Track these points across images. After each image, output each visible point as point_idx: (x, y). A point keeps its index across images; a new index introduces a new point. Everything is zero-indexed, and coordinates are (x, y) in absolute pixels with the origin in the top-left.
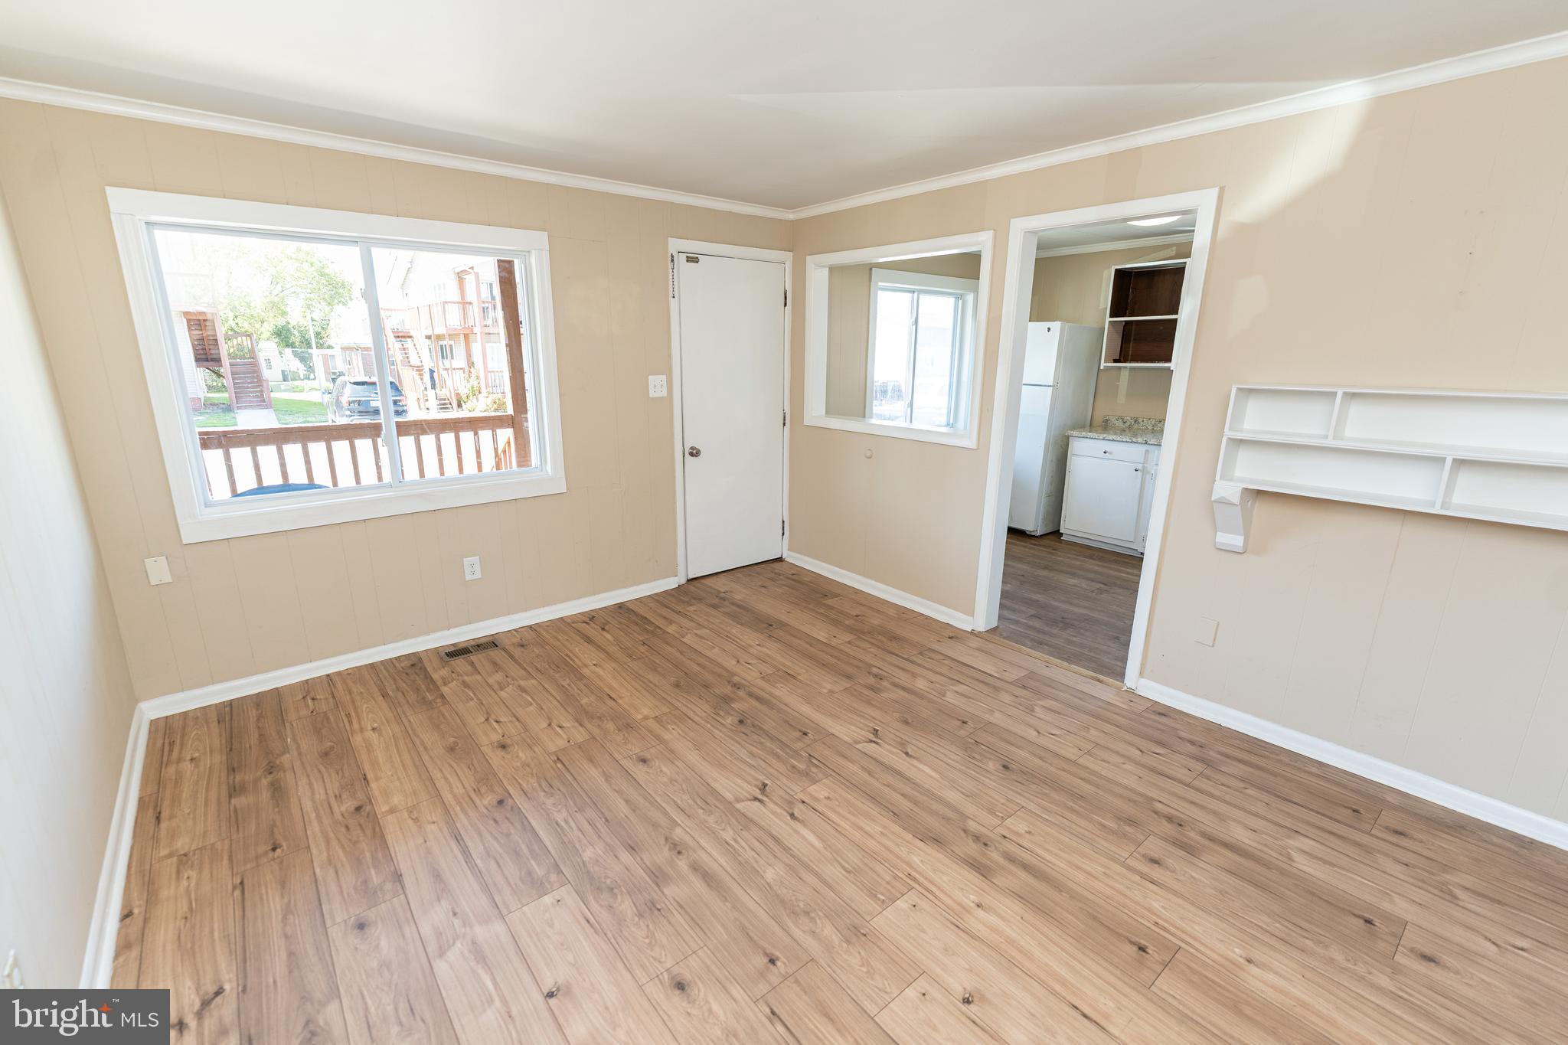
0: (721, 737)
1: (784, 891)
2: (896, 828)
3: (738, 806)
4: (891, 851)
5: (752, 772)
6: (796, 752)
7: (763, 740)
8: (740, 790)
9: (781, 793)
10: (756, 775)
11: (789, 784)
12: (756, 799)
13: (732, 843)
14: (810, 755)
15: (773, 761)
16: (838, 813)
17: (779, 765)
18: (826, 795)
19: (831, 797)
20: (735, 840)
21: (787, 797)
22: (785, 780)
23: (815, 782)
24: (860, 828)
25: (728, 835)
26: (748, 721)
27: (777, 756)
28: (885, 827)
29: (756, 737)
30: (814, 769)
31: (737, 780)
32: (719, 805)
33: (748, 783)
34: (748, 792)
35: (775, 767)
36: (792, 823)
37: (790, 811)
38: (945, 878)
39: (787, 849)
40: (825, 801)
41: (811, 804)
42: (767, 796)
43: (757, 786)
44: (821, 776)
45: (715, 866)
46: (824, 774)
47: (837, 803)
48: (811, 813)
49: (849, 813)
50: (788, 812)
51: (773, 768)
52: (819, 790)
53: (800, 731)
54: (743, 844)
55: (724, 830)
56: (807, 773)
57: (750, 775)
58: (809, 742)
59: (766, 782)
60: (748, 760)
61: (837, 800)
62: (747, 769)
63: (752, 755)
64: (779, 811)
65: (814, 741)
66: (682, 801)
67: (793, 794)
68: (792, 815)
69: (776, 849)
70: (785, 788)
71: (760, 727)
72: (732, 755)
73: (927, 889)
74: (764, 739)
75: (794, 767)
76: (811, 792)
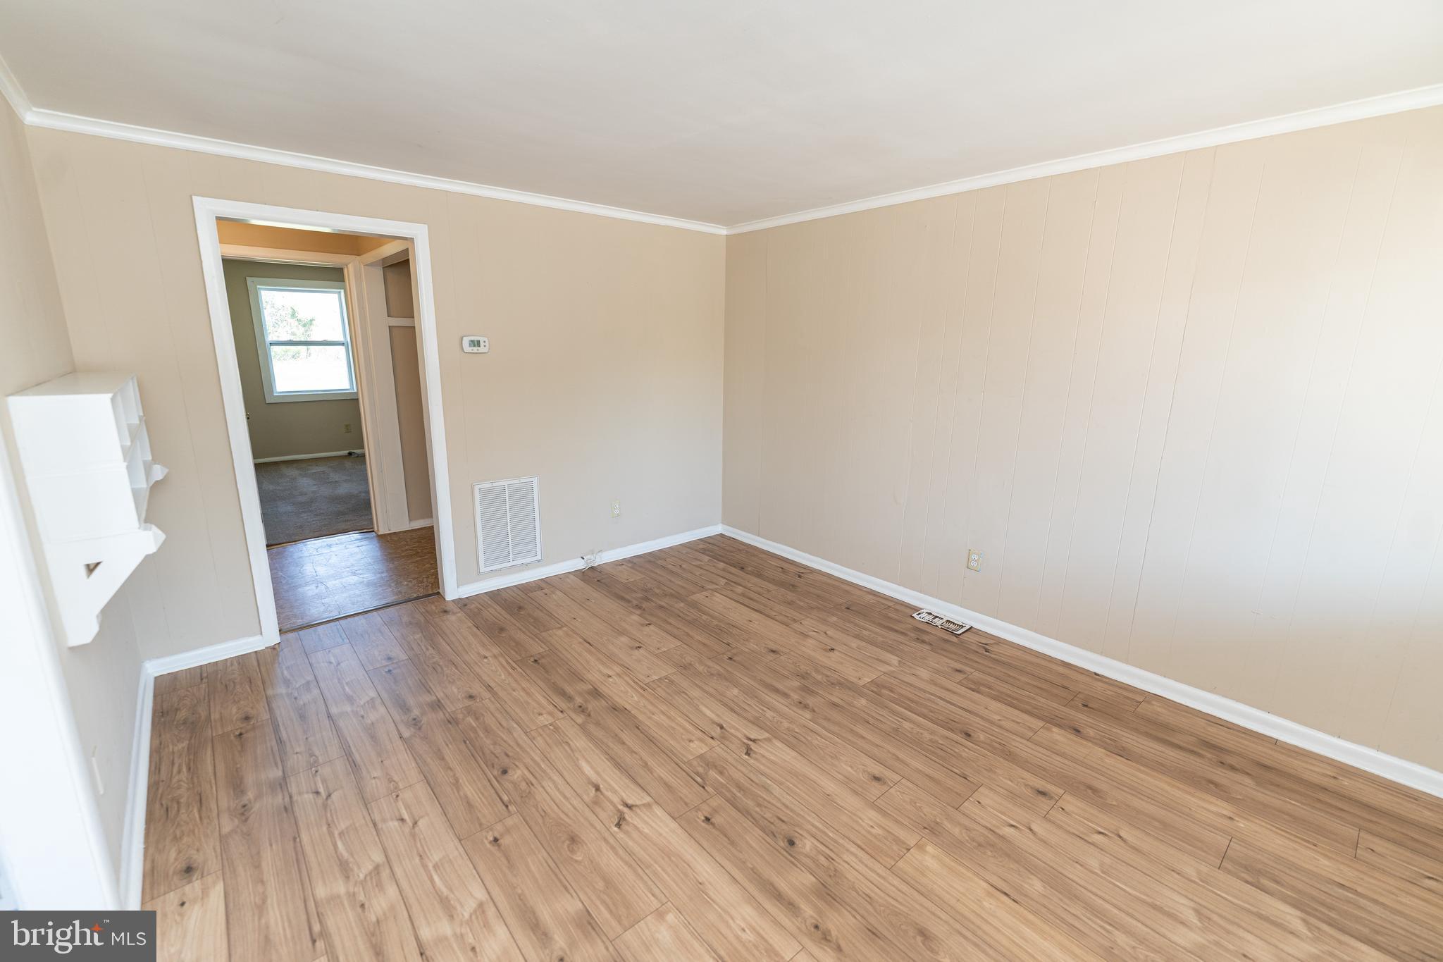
0: (808, 815)
1: (725, 684)
2: (641, 717)
3: (767, 735)
4: (651, 703)
5: (762, 767)
6: (720, 793)
7: (757, 809)
8: (772, 750)
9: (731, 746)
10: (758, 764)
11: (725, 754)
12: (754, 741)
13: (765, 709)
14: (703, 787)
15: (743, 781)
16: (684, 729)
17: (737, 775)
18: (691, 744)
19: (688, 742)
20: (763, 710)
21: (727, 743)
22: (730, 759)
23: (701, 757)
24: (669, 718)
25: (769, 714)
26: (782, 844)
27: (740, 787)
28: (650, 718)
29: (768, 815)
30: (701, 770)
31: (774, 759)
32: (784, 735)
33: (764, 756)
34: (761, 747)
35: (740, 773)
36: (722, 722)
37: (723, 730)
38: (623, 689)
39: (725, 705)
40: (693, 738)
41: (706, 737)
42: (744, 743)
43: (755, 753)
44: (695, 763)
45: (775, 697)
46: (691, 765)
47: (683, 737)
48: (706, 729)
49: (675, 729)
50: (725, 729)
51: (742, 772)
52: (698, 748)
53: (713, 824)
54: (757, 709)
55: (774, 717)
56: (708, 766)
57: (763, 764)
58: (704, 807)
59: (747, 757)
60: (769, 782)
61: (683, 739)
62: (767, 771)
63: (766, 788)
64: (732, 731)
65: (697, 809)
66: (817, 739)
67: (722, 746)
68: (722, 727)
69: (733, 705)
70: (729, 751)
71: (765, 832)
72: (789, 788)
73: (637, 683)
74: (756, 812)
75: (721, 773)
76: (704, 746)
